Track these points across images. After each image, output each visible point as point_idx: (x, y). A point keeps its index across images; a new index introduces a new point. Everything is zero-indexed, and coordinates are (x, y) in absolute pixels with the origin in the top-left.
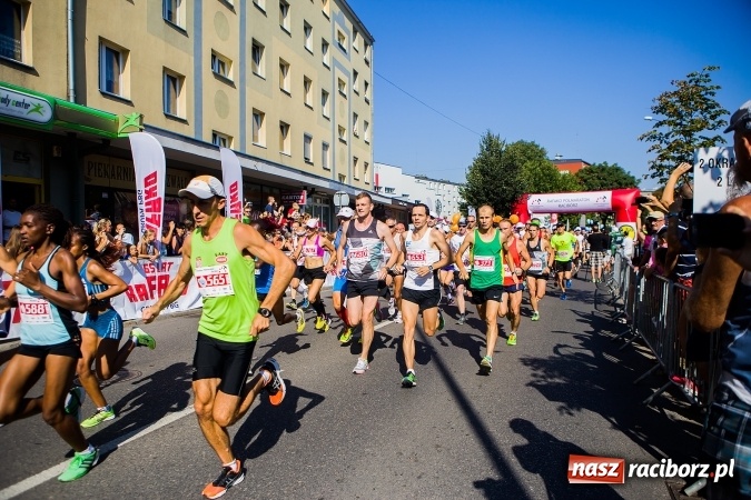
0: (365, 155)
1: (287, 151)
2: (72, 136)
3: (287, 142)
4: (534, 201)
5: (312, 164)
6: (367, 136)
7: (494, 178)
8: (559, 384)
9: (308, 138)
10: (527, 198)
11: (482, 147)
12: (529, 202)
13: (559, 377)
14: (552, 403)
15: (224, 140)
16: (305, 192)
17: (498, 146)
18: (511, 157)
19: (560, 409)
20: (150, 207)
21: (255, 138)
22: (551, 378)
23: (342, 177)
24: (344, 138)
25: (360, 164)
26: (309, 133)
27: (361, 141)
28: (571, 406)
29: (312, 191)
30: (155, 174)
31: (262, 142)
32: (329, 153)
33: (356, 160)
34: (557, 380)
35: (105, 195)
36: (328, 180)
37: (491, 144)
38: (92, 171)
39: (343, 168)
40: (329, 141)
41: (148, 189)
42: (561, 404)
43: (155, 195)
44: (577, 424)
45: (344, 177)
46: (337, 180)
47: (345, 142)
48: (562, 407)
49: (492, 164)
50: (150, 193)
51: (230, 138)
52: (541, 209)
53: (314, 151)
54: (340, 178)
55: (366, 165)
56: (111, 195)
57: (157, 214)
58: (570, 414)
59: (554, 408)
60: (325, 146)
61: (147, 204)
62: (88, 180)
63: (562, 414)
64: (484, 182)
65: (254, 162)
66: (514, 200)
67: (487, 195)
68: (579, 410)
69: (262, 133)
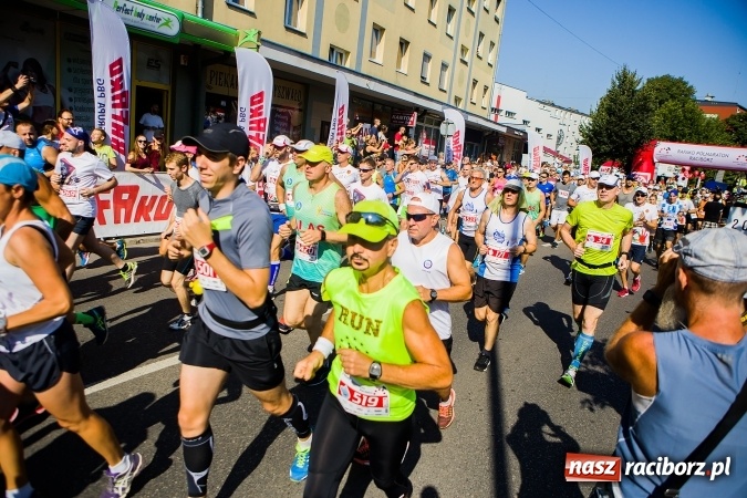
0: (485, 78)
1: (404, 69)
2: (197, 47)
3: (405, 59)
4: (662, 149)
5: (428, 84)
6: (491, 58)
7: (621, 119)
8: (597, 373)
9: (427, 57)
10: (655, 145)
11: (614, 83)
12: (657, 150)
13: (601, 366)
14: (579, 392)
15: (341, 55)
16: (416, 114)
17: (632, 83)
18: (645, 98)
19: (583, 402)
20: (254, 125)
21: (372, 54)
22: (594, 364)
23: (457, 100)
24: (466, 59)
25: (479, 87)
26: (429, 52)
27: (483, 64)
28: (596, 401)
29: (424, 113)
30: (261, 95)
31: (379, 58)
32: (447, 74)
33: (475, 82)
34: (598, 369)
35: (223, 103)
36: (442, 103)
37: (625, 81)
38: (214, 79)
39: (459, 91)
40: (449, 61)
41: (254, 107)
42: (588, 396)
43: (260, 114)
44: (593, 422)
45: (460, 99)
46: (452, 103)
47: (465, 63)
48: (587, 400)
49: (622, 105)
50: (255, 113)
51: (348, 53)
52: (669, 158)
53: (432, 70)
54: (456, 100)
55: (486, 89)
56: (229, 104)
57: (261, 133)
58: (592, 410)
59: (578, 400)
60: (444, 66)
61: (251, 122)
62: (209, 87)
63: (582, 407)
64: (609, 122)
65: (367, 81)
66: (639, 145)
67: (609, 136)
68: (602, 407)
69: (380, 49)
